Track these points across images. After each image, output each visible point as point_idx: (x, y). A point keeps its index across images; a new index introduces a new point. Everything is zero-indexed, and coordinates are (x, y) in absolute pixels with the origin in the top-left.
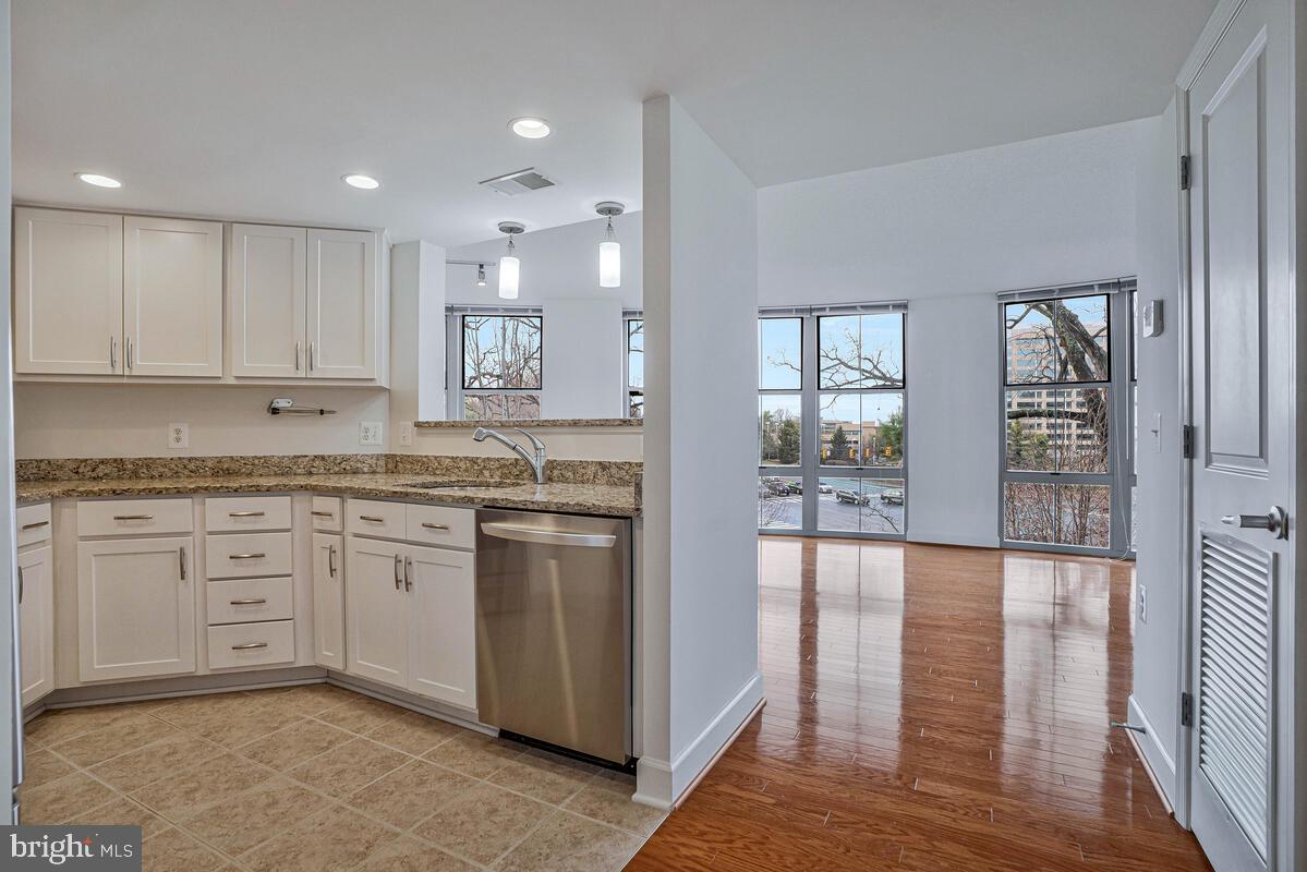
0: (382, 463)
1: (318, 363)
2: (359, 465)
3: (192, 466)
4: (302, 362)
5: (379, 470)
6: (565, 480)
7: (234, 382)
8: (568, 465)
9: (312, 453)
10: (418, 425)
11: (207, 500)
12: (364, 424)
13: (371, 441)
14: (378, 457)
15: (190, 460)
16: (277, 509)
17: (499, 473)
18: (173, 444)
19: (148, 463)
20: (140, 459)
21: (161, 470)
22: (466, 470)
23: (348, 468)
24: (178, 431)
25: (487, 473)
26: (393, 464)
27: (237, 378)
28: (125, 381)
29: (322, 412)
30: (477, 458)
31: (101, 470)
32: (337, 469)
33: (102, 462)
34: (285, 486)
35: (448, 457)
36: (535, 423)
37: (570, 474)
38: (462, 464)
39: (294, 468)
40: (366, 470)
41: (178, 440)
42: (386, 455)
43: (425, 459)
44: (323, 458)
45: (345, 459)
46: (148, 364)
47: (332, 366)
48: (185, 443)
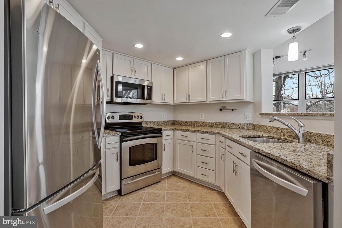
0: (251, 126)
1: (228, 95)
2: (244, 127)
3: (204, 124)
4: (224, 95)
5: (250, 129)
6: (318, 143)
7: (208, 102)
8: (319, 135)
9: (230, 122)
10: (261, 114)
11: (198, 134)
12: (246, 113)
13: (248, 119)
14: (250, 124)
15: (204, 122)
16: (211, 138)
17: (287, 135)
18: (201, 118)
19: (196, 122)
20: (195, 122)
21: (199, 124)
22: (275, 132)
23: (240, 127)
24: (202, 115)
25: (282, 134)
26: (254, 127)
27: (209, 101)
28: (189, 103)
29: (233, 110)
30: (279, 128)
31: (189, 123)
32: (237, 127)
33: (189, 122)
34: (214, 132)
35: (269, 126)
36: (302, 114)
37: (320, 140)
38: (274, 129)
39: (226, 126)
40: (246, 128)
41: (202, 117)
42: (252, 124)
43: (262, 126)
44: (233, 124)
45: (240, 124)
46: (194, 99)
47: (232, 96)
48: (203, 118)
